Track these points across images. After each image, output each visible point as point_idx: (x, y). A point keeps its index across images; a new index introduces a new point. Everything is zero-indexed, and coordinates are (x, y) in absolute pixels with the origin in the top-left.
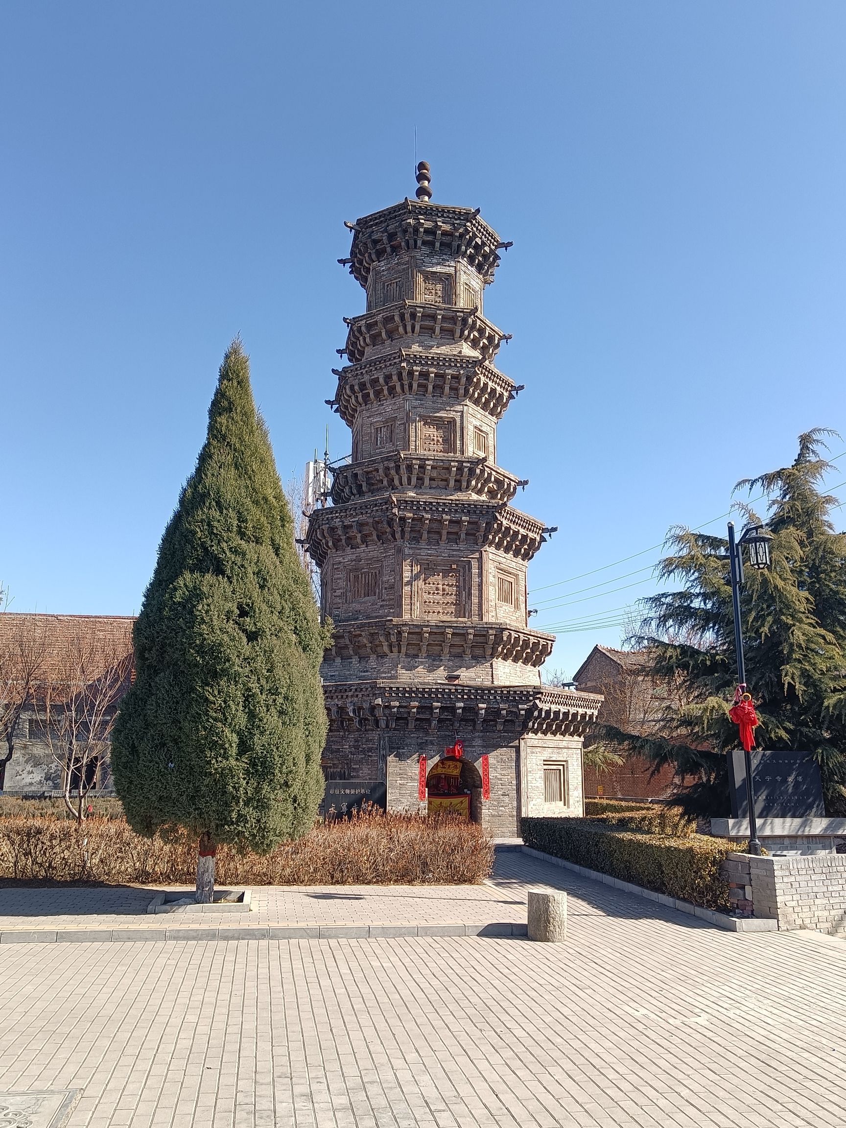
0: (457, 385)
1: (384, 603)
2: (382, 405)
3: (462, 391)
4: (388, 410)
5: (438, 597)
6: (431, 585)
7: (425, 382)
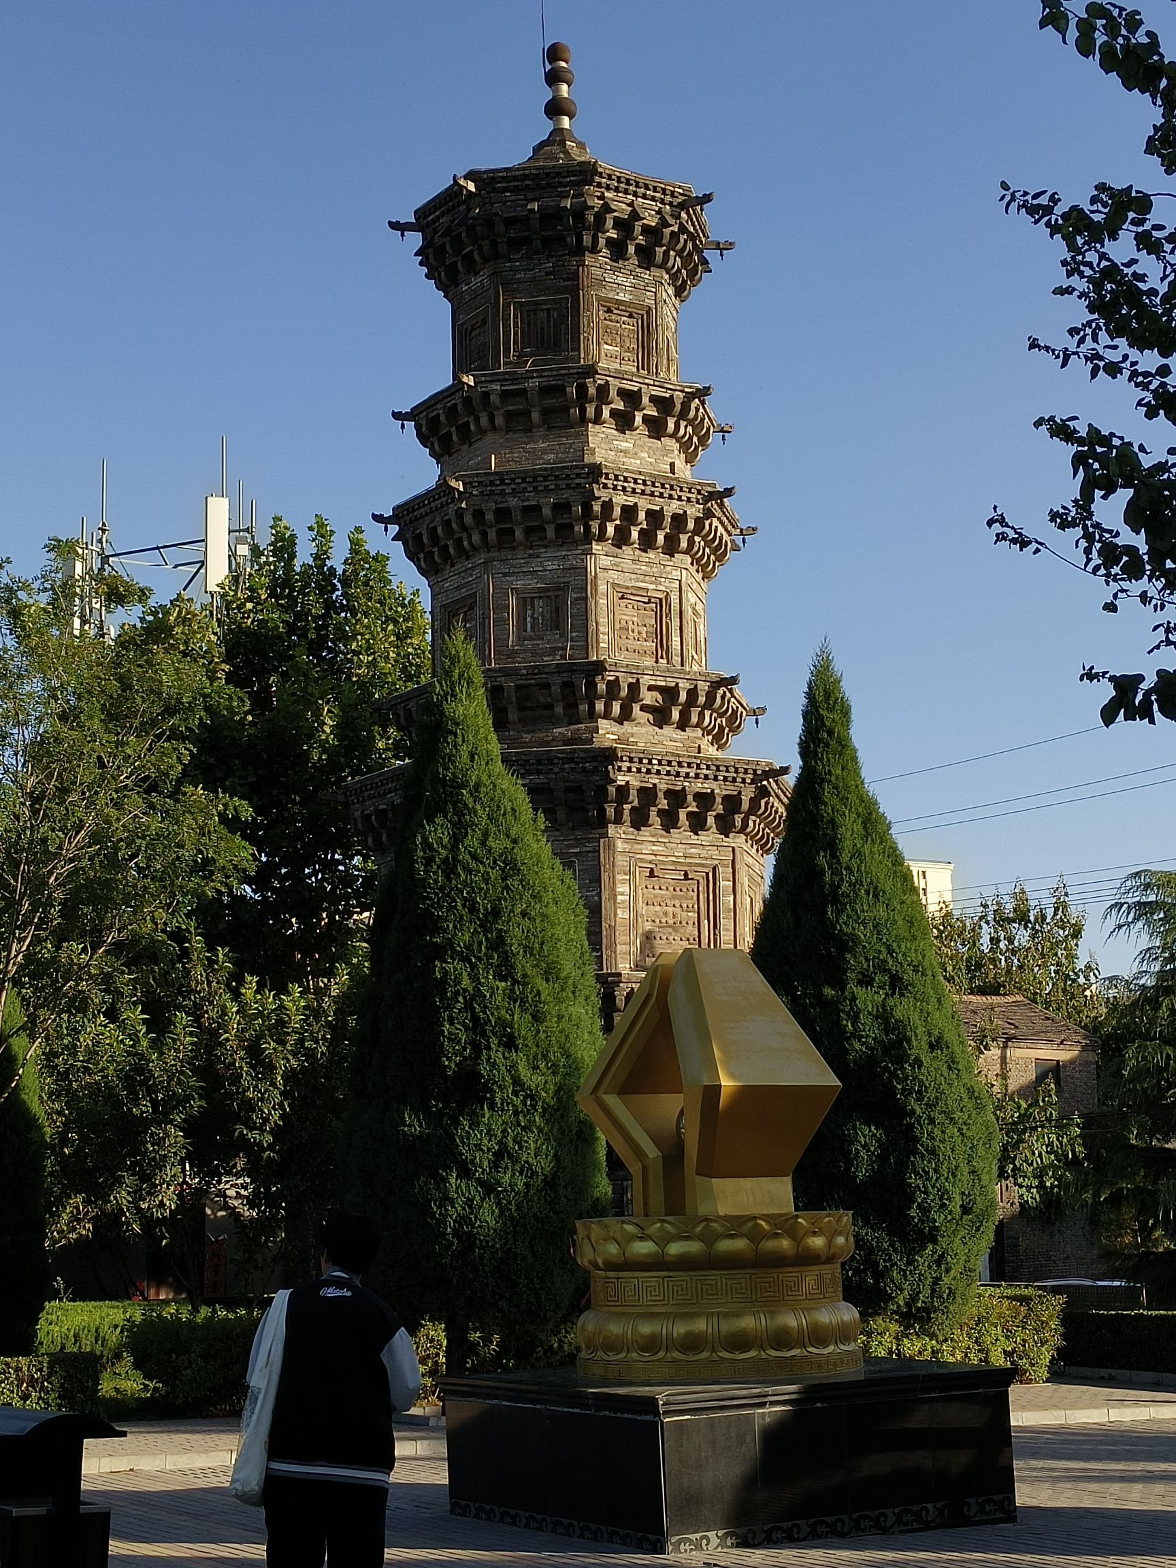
0: (673, 531)
2: (538, 557)
4: (549, 568)
5: (666, 930)
6: (656, 908)
7: (625, 523)
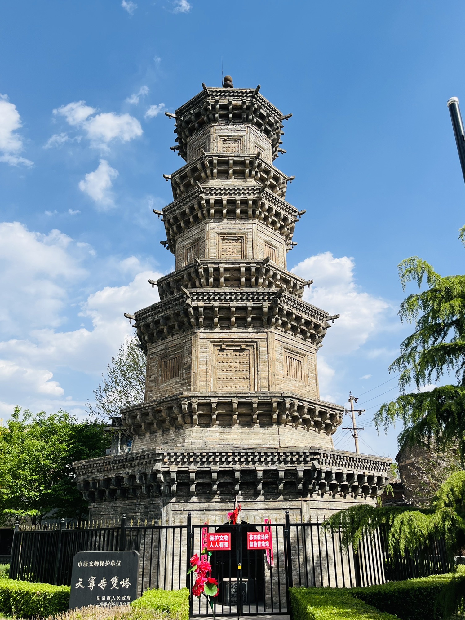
0: (246, 208)
1: (184, 381)
2: (190, 231)
3: (250, 212)
4: (194, 234)
5: (230, 374)
6: (224, 364)
7: (220, 208)
